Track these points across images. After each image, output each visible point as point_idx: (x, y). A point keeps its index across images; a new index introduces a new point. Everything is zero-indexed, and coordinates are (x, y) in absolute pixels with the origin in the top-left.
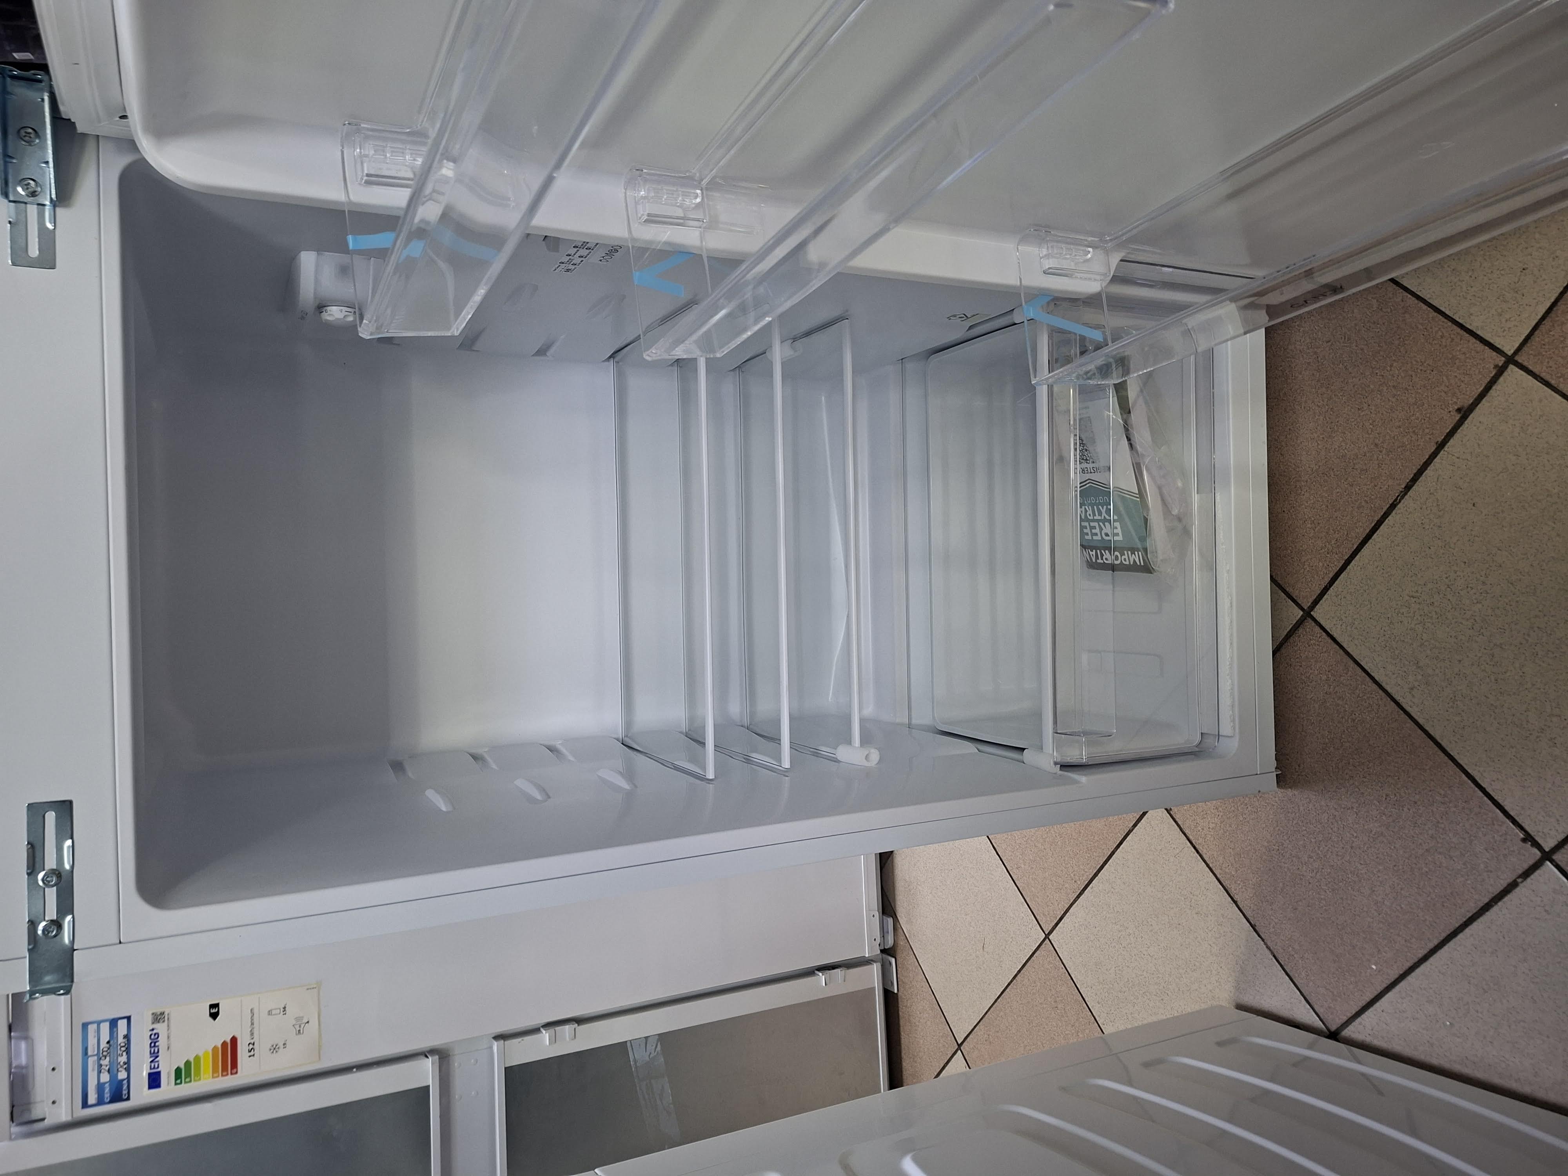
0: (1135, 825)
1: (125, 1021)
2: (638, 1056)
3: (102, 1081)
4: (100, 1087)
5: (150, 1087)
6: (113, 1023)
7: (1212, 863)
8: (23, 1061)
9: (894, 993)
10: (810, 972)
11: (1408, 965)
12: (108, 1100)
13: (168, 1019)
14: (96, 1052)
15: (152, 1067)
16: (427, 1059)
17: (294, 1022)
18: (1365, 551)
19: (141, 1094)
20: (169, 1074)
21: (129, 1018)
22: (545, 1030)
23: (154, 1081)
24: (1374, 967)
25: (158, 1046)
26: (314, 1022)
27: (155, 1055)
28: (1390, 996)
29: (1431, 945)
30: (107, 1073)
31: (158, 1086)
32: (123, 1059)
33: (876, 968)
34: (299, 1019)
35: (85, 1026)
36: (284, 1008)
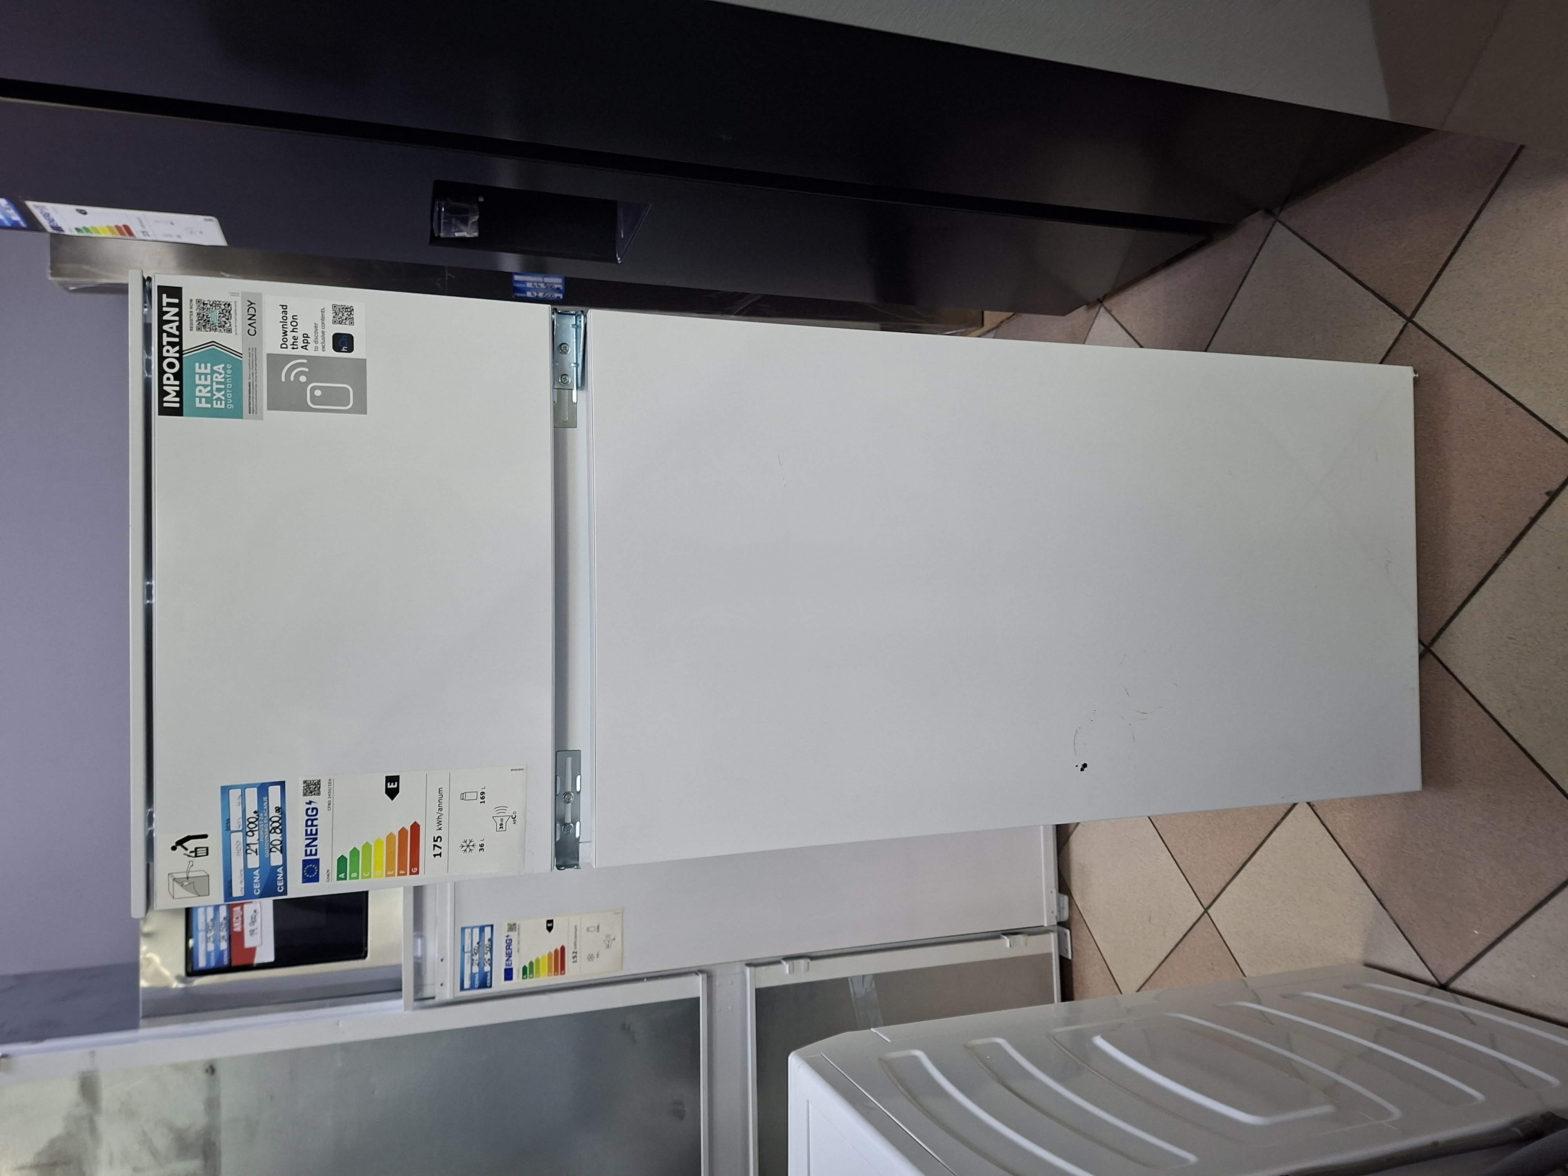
0: (1283, 819)
1: (490, 928)
2: (857, 990)
3: (474, 971)
4: (472, 976)
5: (506, 979)
6: (482, 929)
7: (1347, 849)
8: (419, 954)
9: (1068, 959)
10: (996, 936)
11: (1503, 930)
12: (478, 985)
13: (519, 929)
14: (470, 950)
15: (507, 964)
16: (698, 977)
17: (604, 938)
18: (1474, 600)
19: (499, 984)
20: (518, 970)
21: (492, 926)
22: (785, 961)
23: (508, 974)
24: (1476, 932)
25: (511, 949)
26: (619, 939)
27: (509, 955)
28: (1489, 955)
29: (1521, 914)
30: (477, 966)
31: (511, 979)
32: (488, 956)
33: (1053, 937)
34: (608, 936)
35: (463, 929)
36: (598, 927)
